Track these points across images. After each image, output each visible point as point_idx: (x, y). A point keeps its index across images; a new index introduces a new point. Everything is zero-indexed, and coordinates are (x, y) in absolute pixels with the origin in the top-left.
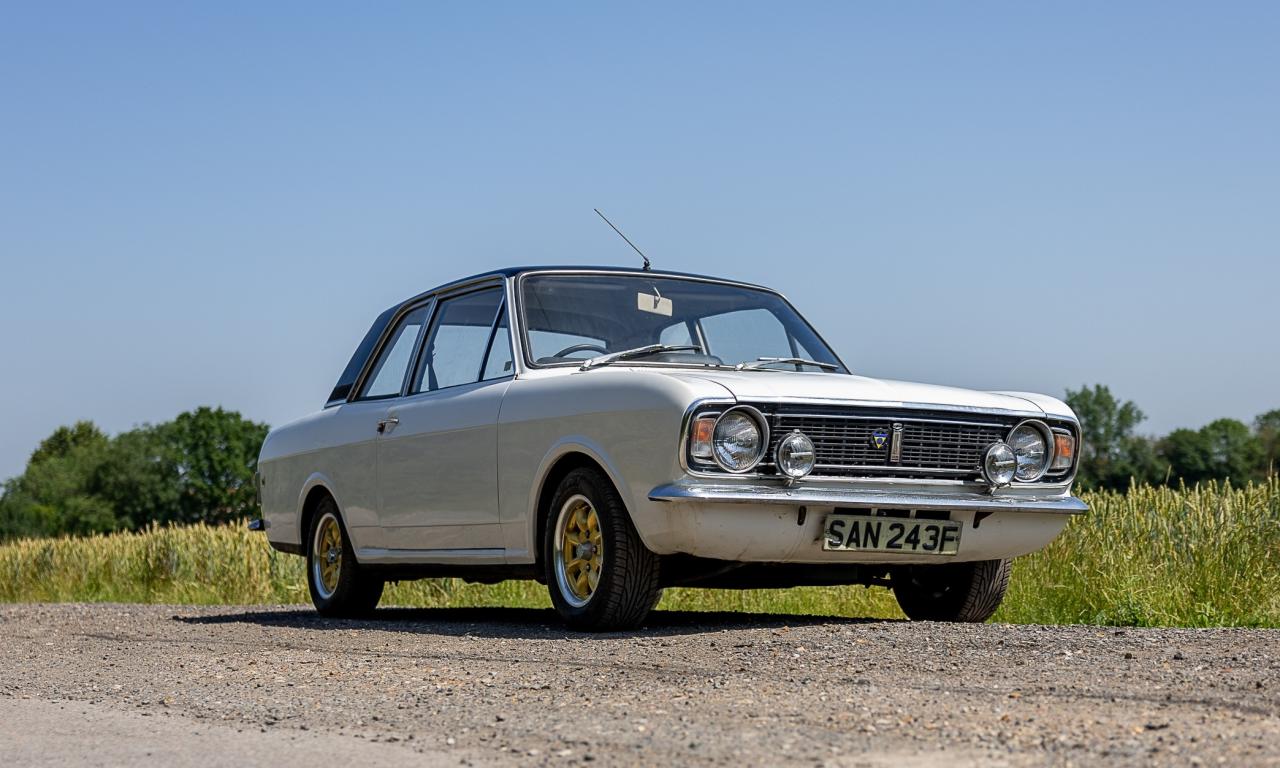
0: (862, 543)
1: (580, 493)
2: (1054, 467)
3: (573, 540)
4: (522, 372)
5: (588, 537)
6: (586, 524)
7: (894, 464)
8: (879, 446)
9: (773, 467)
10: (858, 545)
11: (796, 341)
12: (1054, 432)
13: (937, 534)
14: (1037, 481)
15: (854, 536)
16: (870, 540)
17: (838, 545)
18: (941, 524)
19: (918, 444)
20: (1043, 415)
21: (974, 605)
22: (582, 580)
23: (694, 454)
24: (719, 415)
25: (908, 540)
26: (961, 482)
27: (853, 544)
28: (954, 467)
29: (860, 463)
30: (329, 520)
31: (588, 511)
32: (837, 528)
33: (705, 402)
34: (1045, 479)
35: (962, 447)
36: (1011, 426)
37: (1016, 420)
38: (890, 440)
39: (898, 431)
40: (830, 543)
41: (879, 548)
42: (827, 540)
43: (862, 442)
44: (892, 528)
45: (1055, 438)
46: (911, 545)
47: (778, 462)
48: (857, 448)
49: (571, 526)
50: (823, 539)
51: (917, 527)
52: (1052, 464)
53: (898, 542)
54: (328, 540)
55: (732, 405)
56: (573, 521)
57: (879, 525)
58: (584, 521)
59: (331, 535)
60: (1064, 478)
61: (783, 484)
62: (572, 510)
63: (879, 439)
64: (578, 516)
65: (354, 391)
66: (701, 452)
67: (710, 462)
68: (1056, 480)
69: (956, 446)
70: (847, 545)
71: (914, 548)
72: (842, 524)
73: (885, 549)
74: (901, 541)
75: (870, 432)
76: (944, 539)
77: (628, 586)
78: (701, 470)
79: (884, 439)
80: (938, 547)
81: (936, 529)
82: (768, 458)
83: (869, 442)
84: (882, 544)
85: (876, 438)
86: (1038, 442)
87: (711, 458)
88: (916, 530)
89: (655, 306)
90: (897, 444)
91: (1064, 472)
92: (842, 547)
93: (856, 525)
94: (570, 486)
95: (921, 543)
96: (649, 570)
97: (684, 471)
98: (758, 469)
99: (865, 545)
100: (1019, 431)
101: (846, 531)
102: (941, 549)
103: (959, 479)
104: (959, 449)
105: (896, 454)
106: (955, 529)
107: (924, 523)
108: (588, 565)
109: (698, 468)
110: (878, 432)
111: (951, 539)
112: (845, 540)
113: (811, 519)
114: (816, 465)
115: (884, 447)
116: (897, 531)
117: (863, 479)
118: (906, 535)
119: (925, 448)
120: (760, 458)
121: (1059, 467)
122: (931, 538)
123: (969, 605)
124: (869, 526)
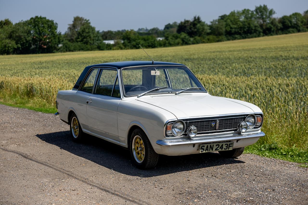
0: (209, 150)
1: (139, 135)
2: (257, 125)
3: (137, 145)
4: (123, 98)
5: (141, 146)
6: (140, 142)
7: (217, 130)
8: (213, 126)
9: (187, 134)
10: (208, 151)
11: (191, 79)
12: (257, 117)
13: (228, 146)
14: (253, 129)
15: (207, 149)
16: (211, 149)
17: (203, 151)
18: (228, 143)
19: (223, 124)
20: (254, 113)
21: (236, 154)
22: (139, 155)
23: (167, 133)
24: (173, 123)
25: (220, 148)
26: (233, 132)
27: (207, 151)
28: (232, 128)
29: (208, 130)
30: (75, 118)
31: (141, 140)
32: (203, 147)
33: (170, 121)
34: (255, 128)
35: (234, 123)
36: (246, 116)
37: (247, 115)
38: (216, 124)
39: (218, 122)
40: (201, 151)
41: (213, 151)
42: (200, 151)
43: (209, 125)
44: (216, 146)
45: (257, 118)
46: (221, 149)
47: (188, 133)
48: (208, 127)
49: (136, 141)
50: (199, 150)
51: (223, 145)
52: (256, 124)
53: (218, 149)
54: (75, 123)
55: (177, 121)
56: (137, 140)
57: (213, 145)
58: (140, 141)
59: (76, 122)
60: (259, 127)
61: (189, 139)
62: (136, 138)
63: (213, 124)
64: (138, 140)
65: (80, 88)
66: (169, 133)
67: (171, 135)
68: (257, 128)
69: (232, 123)
70: (205, 151)
71: (222, 149)
72: (204, 146)
73: (215, 151)
74: (219, 148)
75: (211, 123)
76: (229, 146)
77: (151, 160)
78: (169, 137)
79: (214, 124)
80: (228, 149)
81: (227, 145)
82: (186, 132)
83: (211, 125)
84: (214, 149)
85: (212, 124)
86: (253, 120)
87: (171, 134)
88: (222, 145)
89: (155, 74)
90: (217, 125)
91: (259, 126)
92: (204, 152)
93: (207, 146)
94: (136, 133)
95: (224, 148)
96: (156, 156)
97: (165, 137)
98: (183, 135)
99: (210, 150)
100: (248, 117)
101: (205, 148)
102: (229, 149)
103: (233, 131)
104: (233, 124)
105: (217, 127)
106: (232, 144)
107: (224, 144)
108: (141, 152)
109: (168, 136)
110: (213, 123)
111: (231, 146)
112: (205, 150)
113: (196, 146)
114: (198, 132)
115: (214, 126)
116: (218, 146)
117: (209, 134)
118: (220, 147)
119: (225, 125)
120: (183, 132)
121: (258, 125)
122: (226, 147)
123: (235, 154)
124: (211, 146)
